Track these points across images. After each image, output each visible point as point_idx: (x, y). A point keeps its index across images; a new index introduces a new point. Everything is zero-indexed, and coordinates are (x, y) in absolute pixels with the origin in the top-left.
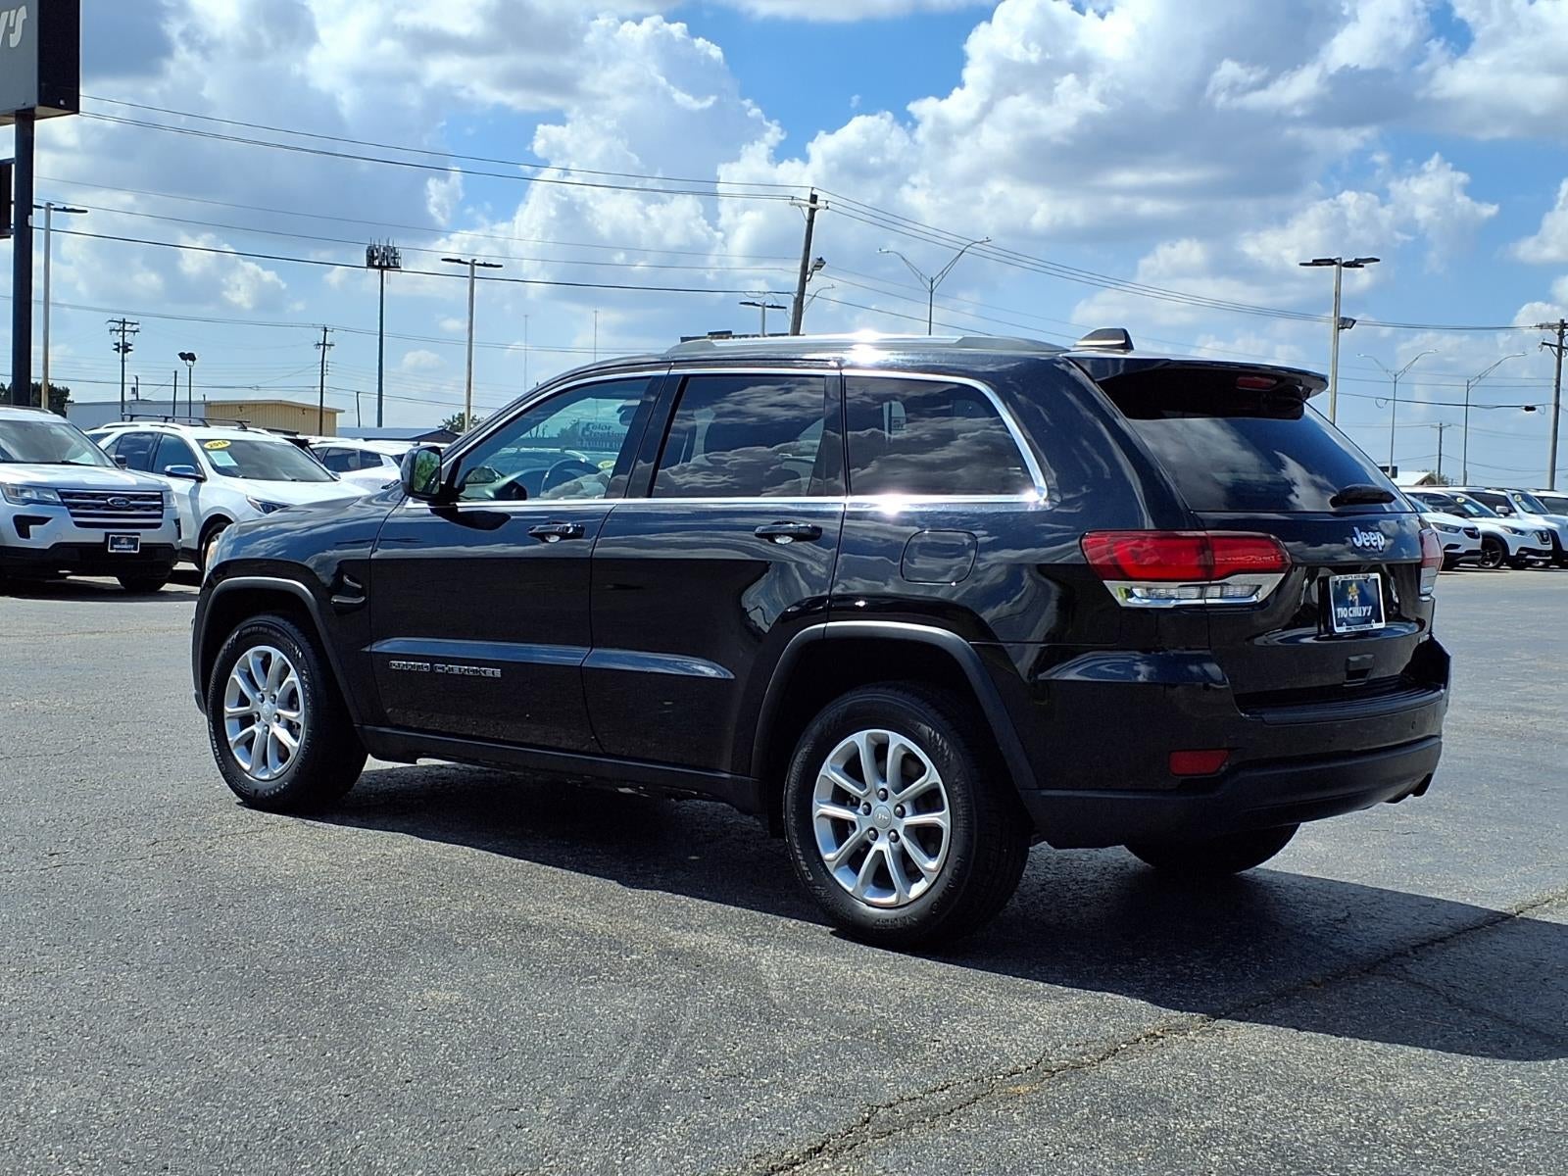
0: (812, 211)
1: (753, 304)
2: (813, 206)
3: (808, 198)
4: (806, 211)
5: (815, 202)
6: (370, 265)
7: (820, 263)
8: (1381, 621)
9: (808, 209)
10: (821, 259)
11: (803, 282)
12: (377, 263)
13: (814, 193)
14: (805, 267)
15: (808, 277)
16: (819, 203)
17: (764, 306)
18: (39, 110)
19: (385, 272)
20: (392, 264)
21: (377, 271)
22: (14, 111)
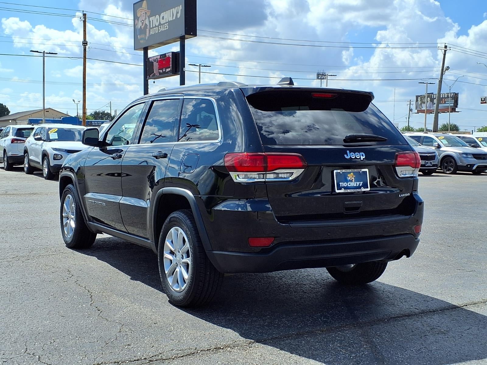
0: (445, 51)
1: (423, 83)
2: (446, 49)
3: (444, 47)
4: (443, 51)
5: (446, 48)
6: (318, 78)
7: (448, 68)
8: (368, 188)
9: (444, 50)
10: (448, 67)
11: (442, 74)
12: (320, 78)
13: (446, 45)
14: (443, 70)
15: (444, 73)
16: (447, 48)
17: (427, 83)
18: (186, 36)
19: (322, 80)
20: (324, 78)
21: (320, 80)
22: (179, 37)
